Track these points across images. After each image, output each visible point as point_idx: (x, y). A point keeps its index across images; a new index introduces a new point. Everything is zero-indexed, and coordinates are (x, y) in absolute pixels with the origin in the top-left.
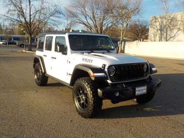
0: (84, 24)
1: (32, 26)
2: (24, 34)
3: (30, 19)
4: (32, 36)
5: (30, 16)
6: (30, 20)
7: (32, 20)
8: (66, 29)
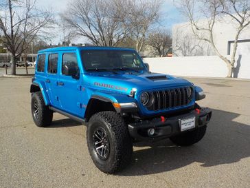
0: (88, 36)
1: (15, 41)
2: (5, 52)
3: (12, 31)
4: (16, 55)
5: (12, 27)
6: (12, 33)
7: (14, 33)
8: (64, 43)
